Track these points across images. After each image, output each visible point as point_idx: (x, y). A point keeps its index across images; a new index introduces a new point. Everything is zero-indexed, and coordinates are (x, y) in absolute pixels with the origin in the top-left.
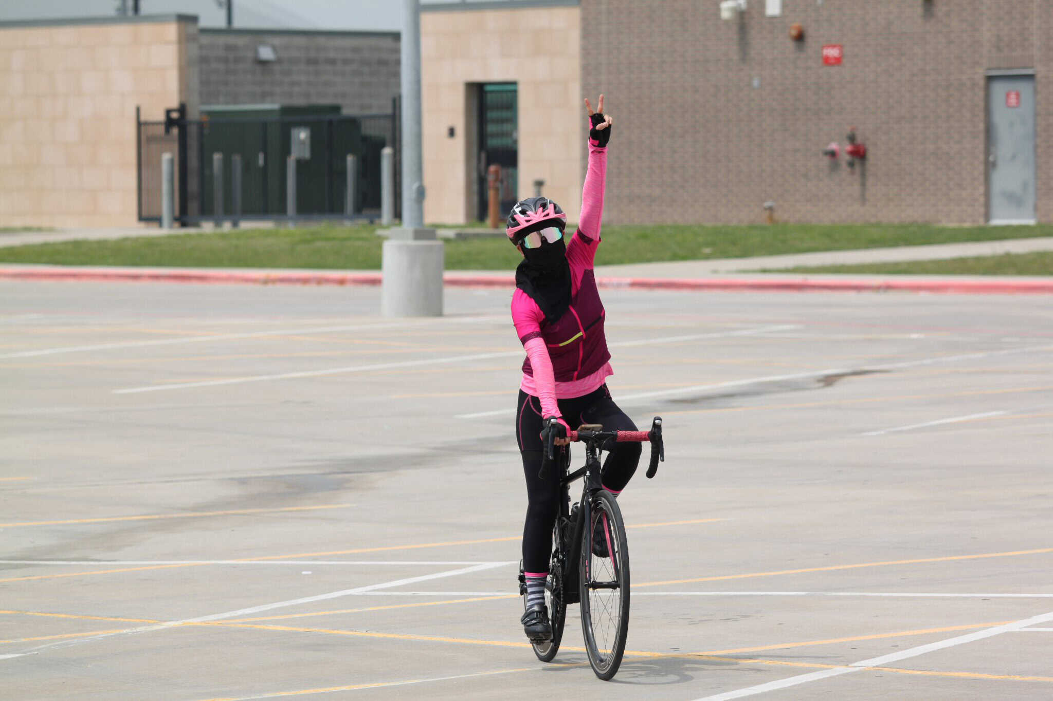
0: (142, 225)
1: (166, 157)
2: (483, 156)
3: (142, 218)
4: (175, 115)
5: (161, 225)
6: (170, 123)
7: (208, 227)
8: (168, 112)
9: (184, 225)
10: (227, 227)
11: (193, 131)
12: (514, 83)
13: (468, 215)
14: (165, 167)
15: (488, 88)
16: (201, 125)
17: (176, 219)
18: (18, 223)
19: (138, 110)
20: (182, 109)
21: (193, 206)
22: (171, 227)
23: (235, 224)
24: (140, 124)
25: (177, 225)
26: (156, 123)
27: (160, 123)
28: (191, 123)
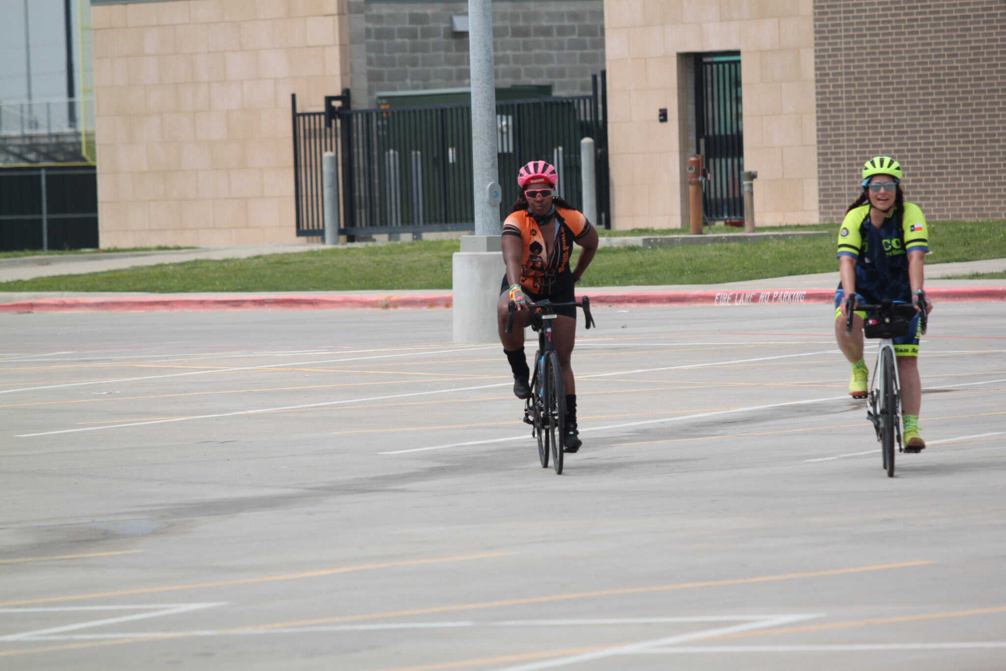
0: (302, 239)
1: (328, 155)
2: (702, 142)
3: (300, 232)
4: (337, 104)
5: (323, 241)
6: (331, 113)
7: (381, 240)
8: (329, 100)
9: (351, 239)
10: (406, 237)
11: (358, 122)
12: (737, 53)
13: (685, 217)
14: (327, 168)
15: (706, 60)
16: (367, 115)
17: (341, 232)
18: (154, 242)
19: (294, 97)
20: (346, 96)
21: (362, 215)
22: (336, 242)
23: (417, 235)
24: (295, 116)
25: (343, 238)
26: (314, 114)
27: (320, 114)
28: (357, 112)
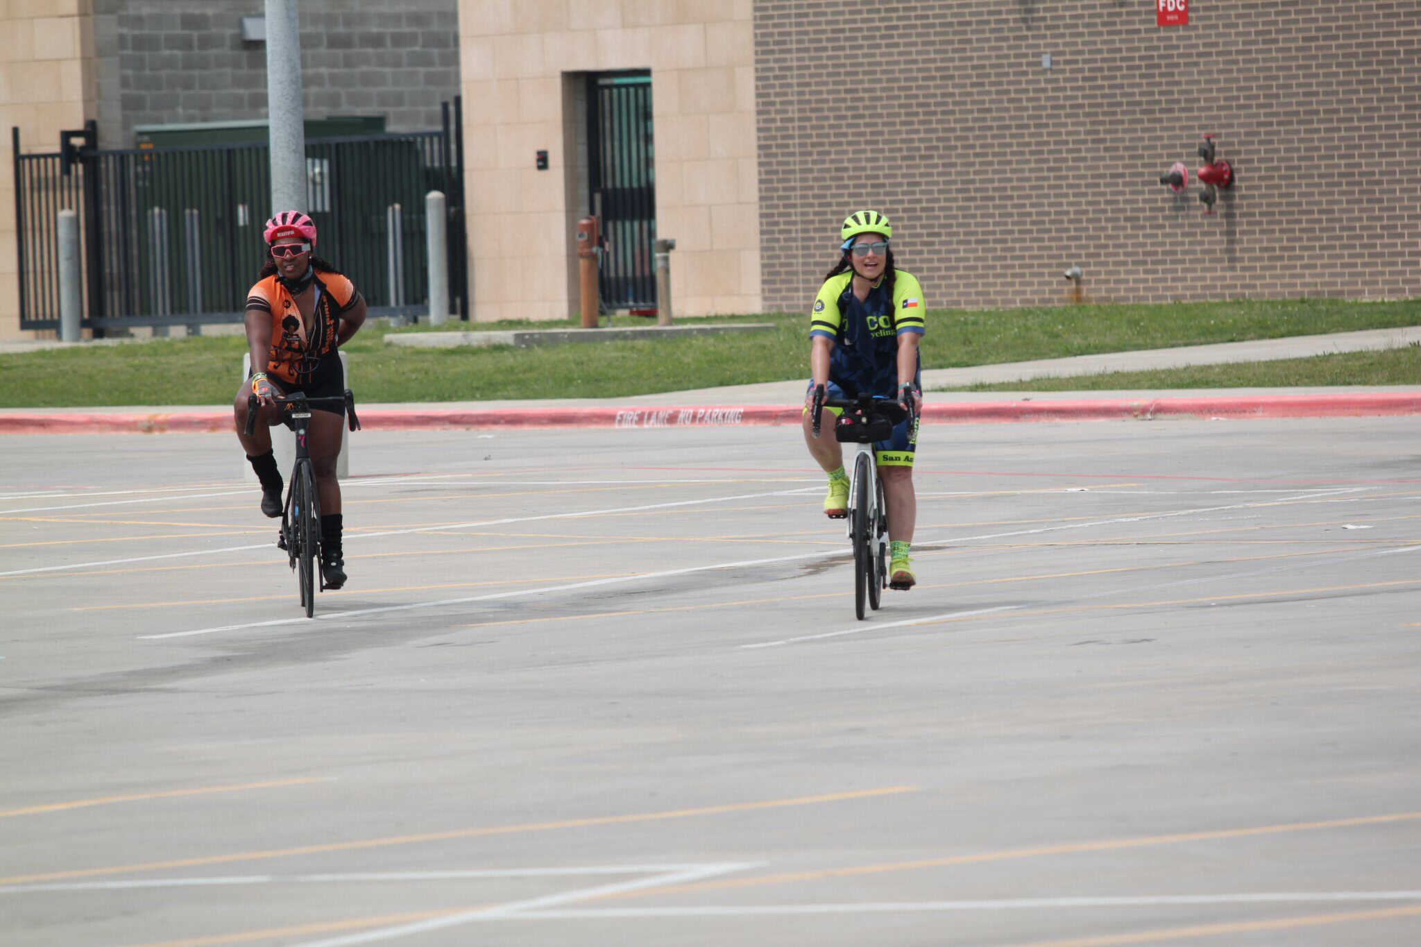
0: (29, 334)
1: (65, 214)
3: (25, 324)
4: (78, 142)
5: (59, 336)
6: (69, 155)
7: (142, 335)
8: (66, 136)
9: (99, 333)
10: (178, 332)
11: (109, 168)
12: (646, 72)
13: (573, 302)
14: (63, 232)
16: (122, 157)
17: (84, 324)
19: (16, 131)
20: (91, 131)
21: (114, 300)
22: (78, 338)
23: (194, 329)
24: (18, 159)
25: (87, 332)
26: (45, 156)
27: (53, 156)
28: (107, 154)
